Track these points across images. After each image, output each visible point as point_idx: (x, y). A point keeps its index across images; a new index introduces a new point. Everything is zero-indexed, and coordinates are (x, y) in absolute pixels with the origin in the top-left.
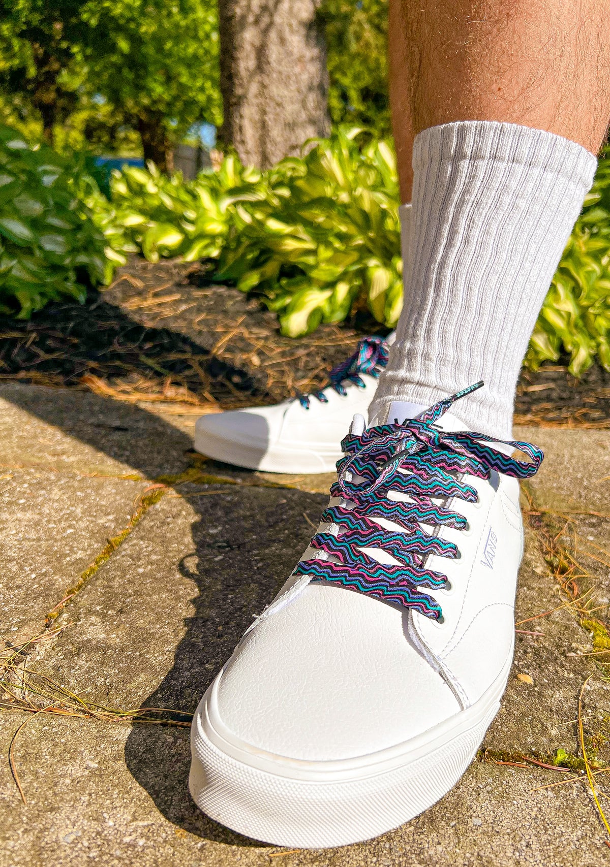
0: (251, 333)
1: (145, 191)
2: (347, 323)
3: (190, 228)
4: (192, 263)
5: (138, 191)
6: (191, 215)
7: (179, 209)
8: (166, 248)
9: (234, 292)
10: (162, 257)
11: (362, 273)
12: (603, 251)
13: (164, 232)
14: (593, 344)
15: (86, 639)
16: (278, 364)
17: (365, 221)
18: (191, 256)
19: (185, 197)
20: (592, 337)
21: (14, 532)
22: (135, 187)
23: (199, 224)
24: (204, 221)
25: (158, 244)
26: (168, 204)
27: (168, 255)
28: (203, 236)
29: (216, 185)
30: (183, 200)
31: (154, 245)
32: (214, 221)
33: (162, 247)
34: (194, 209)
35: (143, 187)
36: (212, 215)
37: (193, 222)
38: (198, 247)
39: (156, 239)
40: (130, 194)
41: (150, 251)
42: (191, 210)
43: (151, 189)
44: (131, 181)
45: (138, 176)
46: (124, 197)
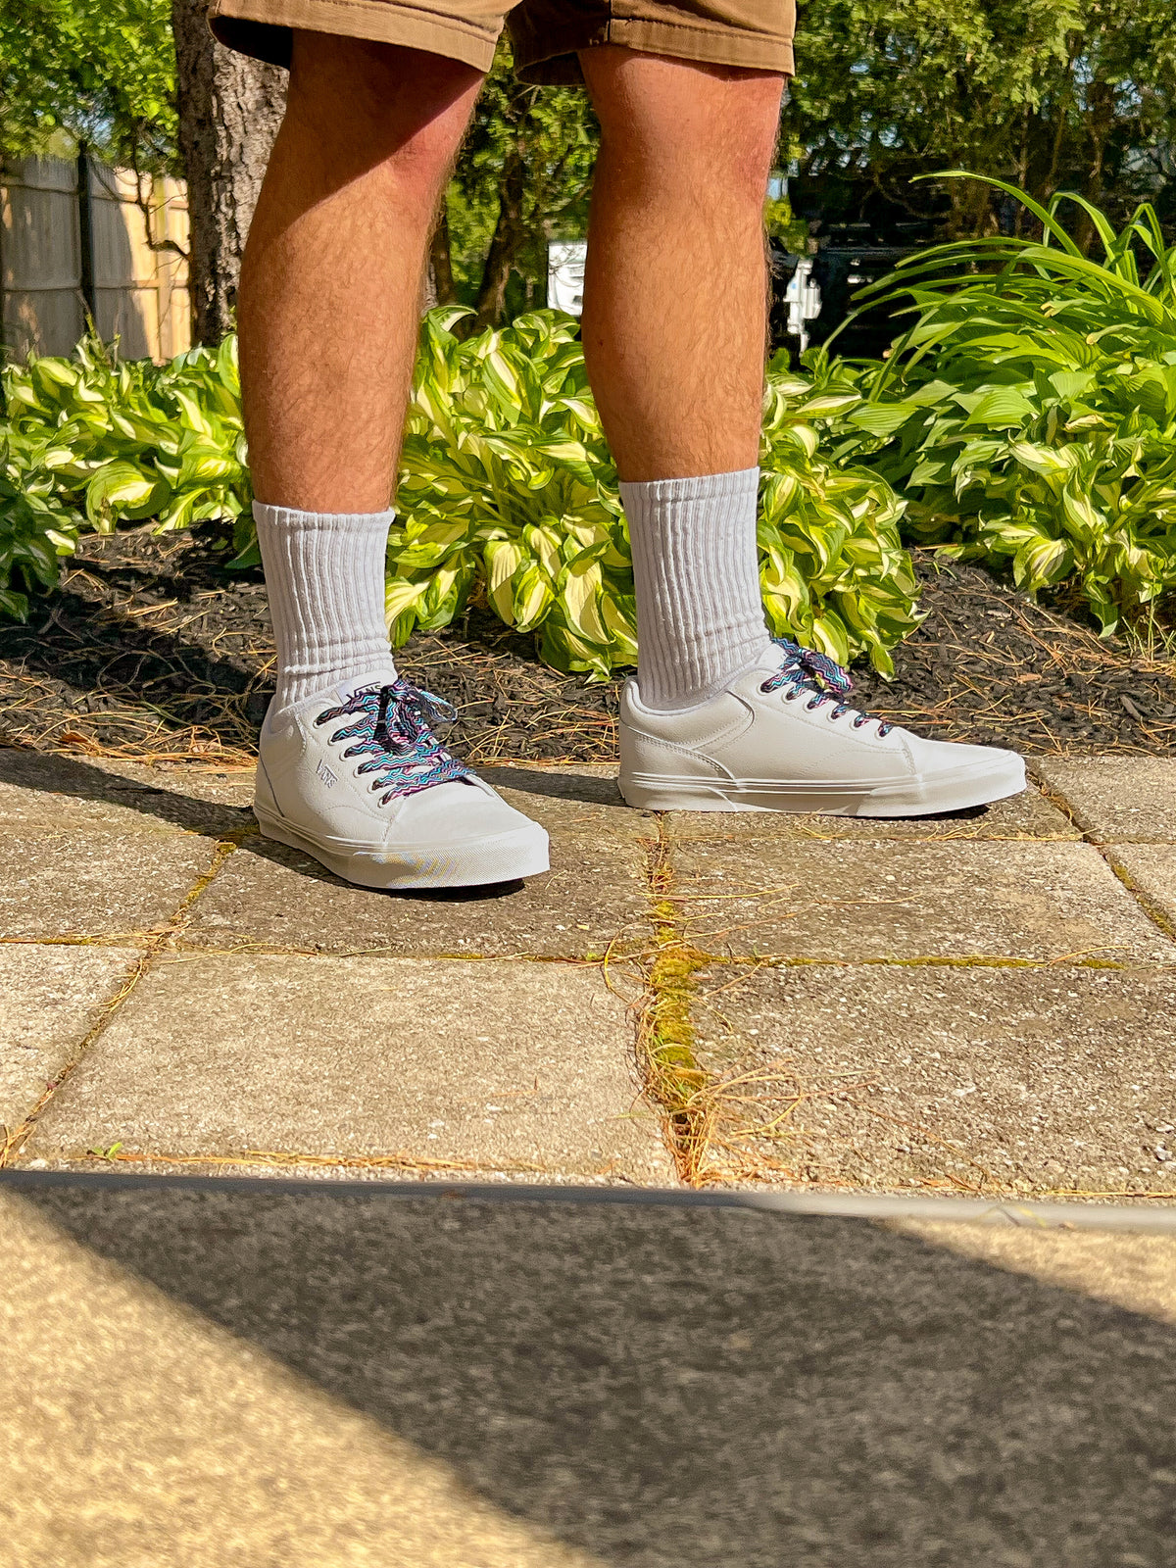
1: (74, 398)
2: (455, 631)
3: (171, 472)
4: (177, 532)
5: (61, 399)
6: (171, 448)
7: (149, 437)
8: (126, 509)
10: (119, 524)
11: (478, 550)
13: (121, 479)
17: (476, 471)
18: (173, 522)
19: (158, 416)
22: (54, 392)
23: (186, 464)
24: (196, 458)
25: (111, 500)
26: (128, 428)
27: (130, 520)
28: (192, 483)
29: (210, 383)
30: (158, 421)
31: (104, 501)
32: (212, 453)
33: (120, 506)
34: (175, 437)
35: (66, 391)
36: (207, 441)
37: (175, 462)
38: (185, 501)
39: (107, 491)
40: (42, 404)
41: (97, 513)
42: (170, 439)
43: (85, 395)
44: (44, 378)
45: (59, 372)
46: (31, 411)
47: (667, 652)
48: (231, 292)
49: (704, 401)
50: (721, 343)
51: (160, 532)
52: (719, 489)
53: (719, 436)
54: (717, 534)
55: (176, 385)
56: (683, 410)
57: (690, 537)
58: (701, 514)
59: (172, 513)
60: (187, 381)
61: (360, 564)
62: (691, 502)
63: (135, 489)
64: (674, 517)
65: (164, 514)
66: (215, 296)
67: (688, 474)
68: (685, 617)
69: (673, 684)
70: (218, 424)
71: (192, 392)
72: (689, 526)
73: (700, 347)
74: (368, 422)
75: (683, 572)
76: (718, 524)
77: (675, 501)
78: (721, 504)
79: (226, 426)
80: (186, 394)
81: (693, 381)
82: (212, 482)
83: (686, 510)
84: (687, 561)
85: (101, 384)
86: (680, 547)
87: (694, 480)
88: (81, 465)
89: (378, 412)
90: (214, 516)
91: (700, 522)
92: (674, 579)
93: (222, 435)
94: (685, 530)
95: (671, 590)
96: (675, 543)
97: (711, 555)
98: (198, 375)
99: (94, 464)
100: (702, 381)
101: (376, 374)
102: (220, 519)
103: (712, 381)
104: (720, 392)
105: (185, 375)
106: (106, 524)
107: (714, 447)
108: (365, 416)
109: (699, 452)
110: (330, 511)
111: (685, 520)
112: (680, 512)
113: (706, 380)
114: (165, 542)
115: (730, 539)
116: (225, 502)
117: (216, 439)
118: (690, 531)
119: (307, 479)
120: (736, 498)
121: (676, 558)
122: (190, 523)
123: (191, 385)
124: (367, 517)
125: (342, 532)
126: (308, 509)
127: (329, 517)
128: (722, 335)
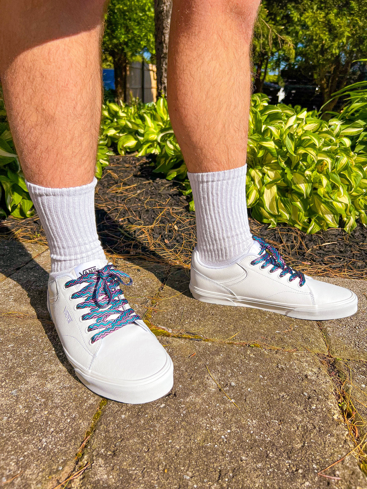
0: (173, 209)
1: (118, 115)
3: (141, 138)
4: (142, 157)
5: (115, 115)
6: (141, 131)
7: (136, 128)
8: (129, 148)
9: (164, 181)
10: (127, 152)
12: (364, 164)
13: (128, 139)
14: (357, 213)
15: (97, 479)
16: (188, 230)
18: (141, 153)
19: (139, 121)
20: (357, 210)
21: (58, 381)
22: (114, 113)
23: (145, 136)
24: (148, 134)
25: (125, 146)
26: (130, 125)
27: (130, 151)
28: (147, 141)
29: (154, 112)
30: (138, 123)
31: (123, 146)
32: (153, 133)
33: (127, 147)
34: (143, 128)
35: (116, 113)
36: (152, 130)
37: (142, 135)
38: (145, 147)
39: (124, 143)
40: (110, 116)
41: (121, 149)
42: (142, 128)
43: (121, 114)
44: (111, 109)
45: (114, 107)
46: (107, 118)
47: (211, 243)
48: (165, 87)
49: (225, 136)
50: (232, 108)
51: (137, 156)
52: (232, 176)
53: (232, 152)
54: (231, 195)
55: (145, 113)
56: (215, 140)
57: (219, 197)
58: (224, 187)
59: (141, 150)
60: (148, 112)
61: (77, 211)
62: (220, 182)
63: (131, 143)
64: (212, 188)
65: (140, 150)
66: (161, 88)
67: (219, 170)
68: (218, 230)
69: (214, 255)
70: (156, 125)
71: (149, 115)
72: (219, 193)
73: (223, 110)
74: (72, 140)
75: (216, 212)
76: (231, 191)
77: (213, 181)
78: (233, 182)
79: (158, 125)
80: (147, 115)
81: (220, 126)
82: (153, 142)
83: (217, 186)
84: (218, 207)
85: (126, 111)
86: (215, 201)
87: (221, 173)
88: (118, 134)
89: (76, 135)
90: (153, 152)
91: (224, 191)
92: (213, 215)
93: (157, 127)
94: (217, 194)
95: (212, 218)
96: (213, 200)
97: (229, 204)
98: (151, 110)
99: (121, 135)
100: (224, 126)
101: (72, 115)
102: (154, 153)
103: (229, 126)
104: (232, 131)
105: (147, 110)
106: (123, 153)
107: (230, 158)
108: (69, 137)
109: (223, 159)
110: (58, 187)
111: (217, 190)
112: (215, 187)
113: (226, 126)
114: (138, 159)
115: (237, 197)
116: (156, 148)
117: (155, 129)
118: (219, 195)
119: (43, 171)
120: (239, 179)
121: (214, 206)
122: (146, 154)
123: (149, 113)
124: (78, 188)
125: (66, 197)
126: (47, 186)
127: (57, 190)
128: (233, 104)
